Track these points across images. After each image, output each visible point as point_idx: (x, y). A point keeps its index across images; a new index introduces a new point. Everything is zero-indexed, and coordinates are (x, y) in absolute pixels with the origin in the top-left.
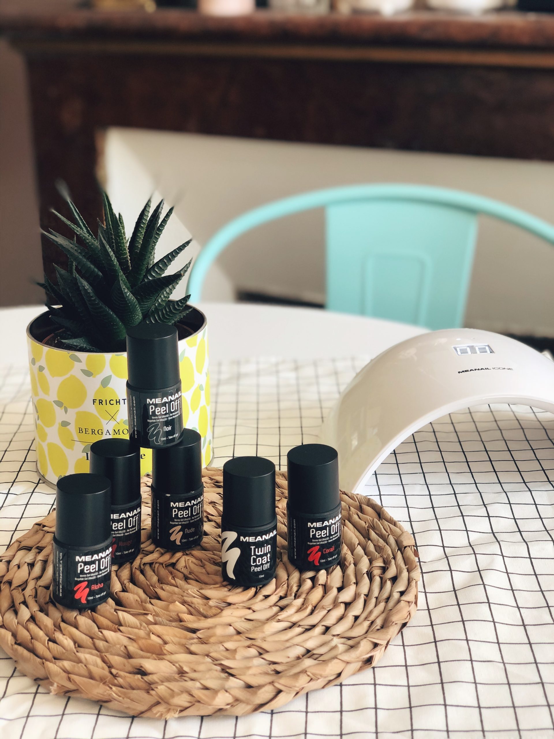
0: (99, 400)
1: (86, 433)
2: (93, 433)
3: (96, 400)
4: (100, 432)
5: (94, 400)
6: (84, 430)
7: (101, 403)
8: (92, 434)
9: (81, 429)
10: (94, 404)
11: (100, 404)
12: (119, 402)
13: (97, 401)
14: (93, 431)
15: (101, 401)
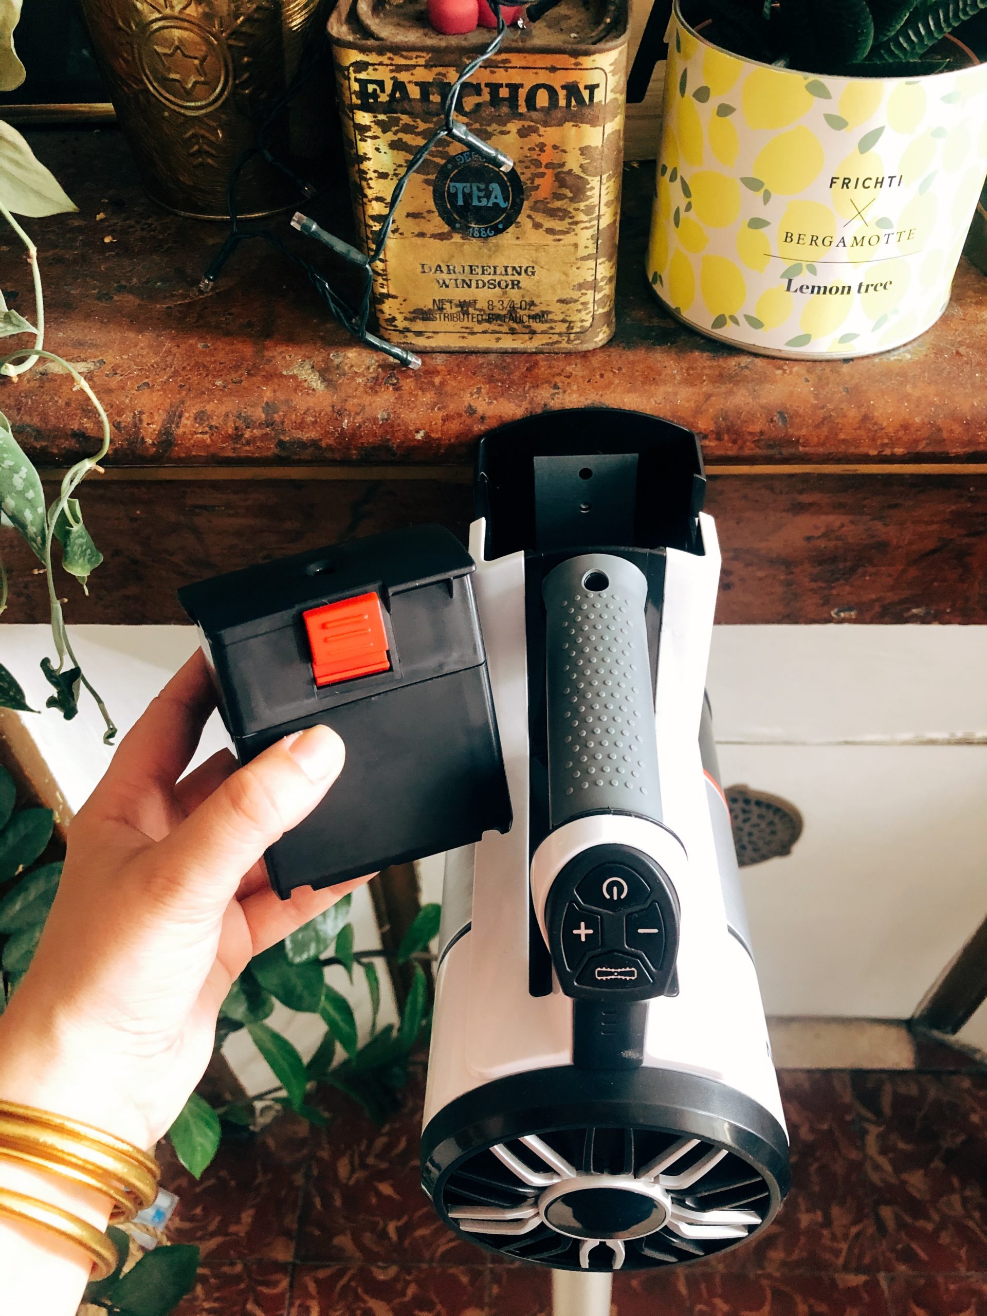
0: (845, 179)
1: (798, 243)
2: (813, 243)
3: (838, 178)
4: (827, 242)
5: (833, 178)
6: (795, 238)
7: (845, 186)
8: (811, 244)
9: (789, 235)
10: (831, 186)
11: (843, 187)
12: (882, 183)
13: (840, 182)
14: (815, 238)
15: (847, 181)
